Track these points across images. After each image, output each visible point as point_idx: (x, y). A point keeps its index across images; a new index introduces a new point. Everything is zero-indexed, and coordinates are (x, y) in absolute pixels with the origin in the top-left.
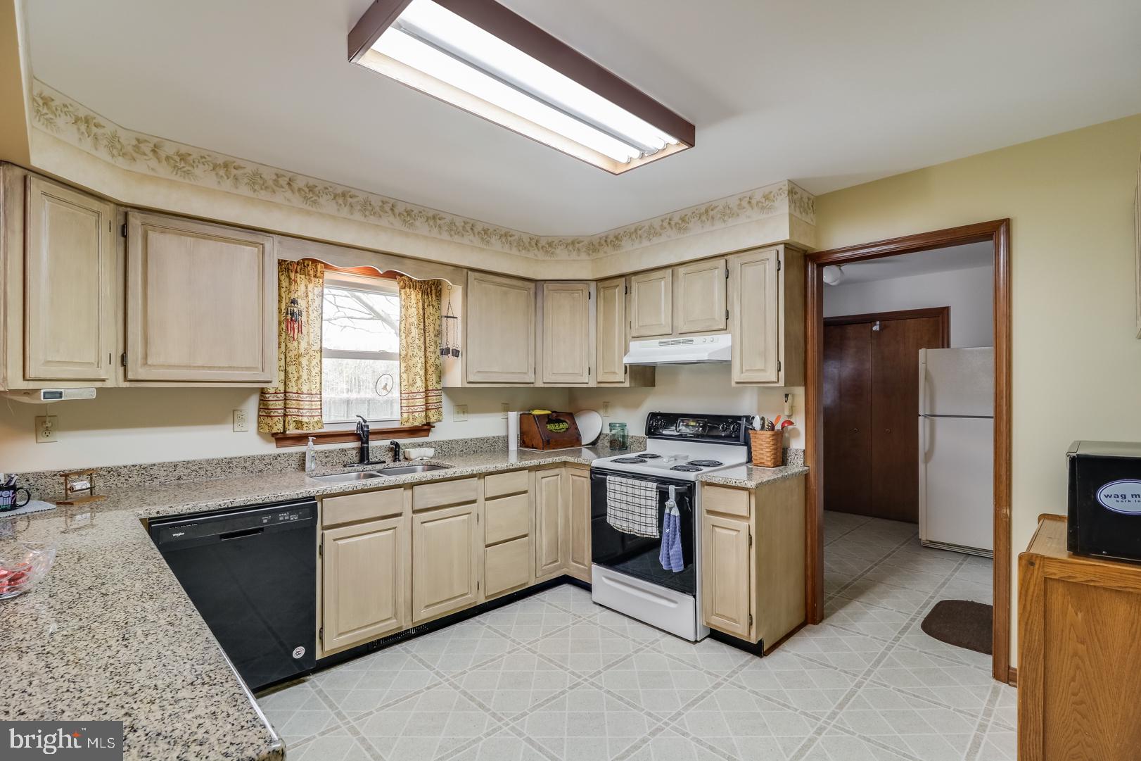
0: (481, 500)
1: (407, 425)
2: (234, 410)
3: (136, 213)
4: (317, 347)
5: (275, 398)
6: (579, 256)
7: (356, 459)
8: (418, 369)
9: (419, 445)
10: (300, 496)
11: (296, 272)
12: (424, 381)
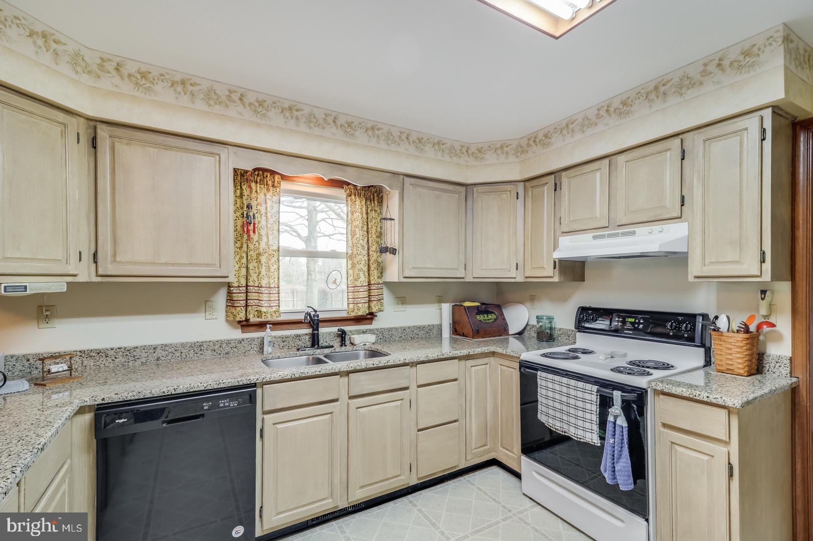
0: (413, 387)
1: (353, 314)
2: (206, 301)
3: (104, 127)
4: (275, 248)
5: (238, 291)
6: (507, 158)
7: (309, 344)
8: (362, 266)
9: (363, 332)
10: (241, 383)
11: (256, 182)
12: (367, 276)
